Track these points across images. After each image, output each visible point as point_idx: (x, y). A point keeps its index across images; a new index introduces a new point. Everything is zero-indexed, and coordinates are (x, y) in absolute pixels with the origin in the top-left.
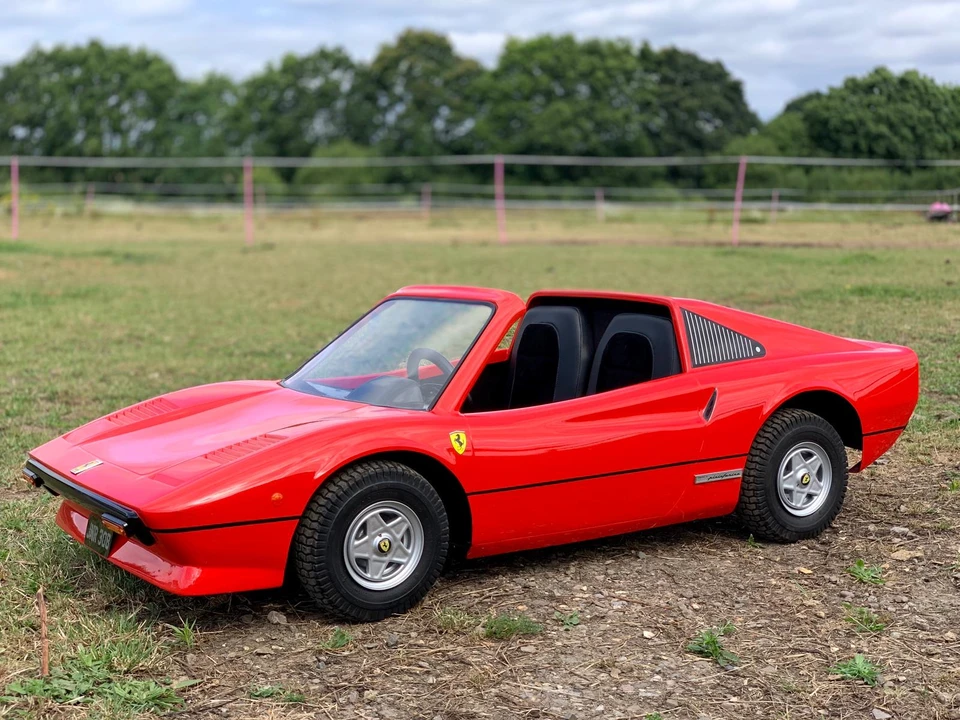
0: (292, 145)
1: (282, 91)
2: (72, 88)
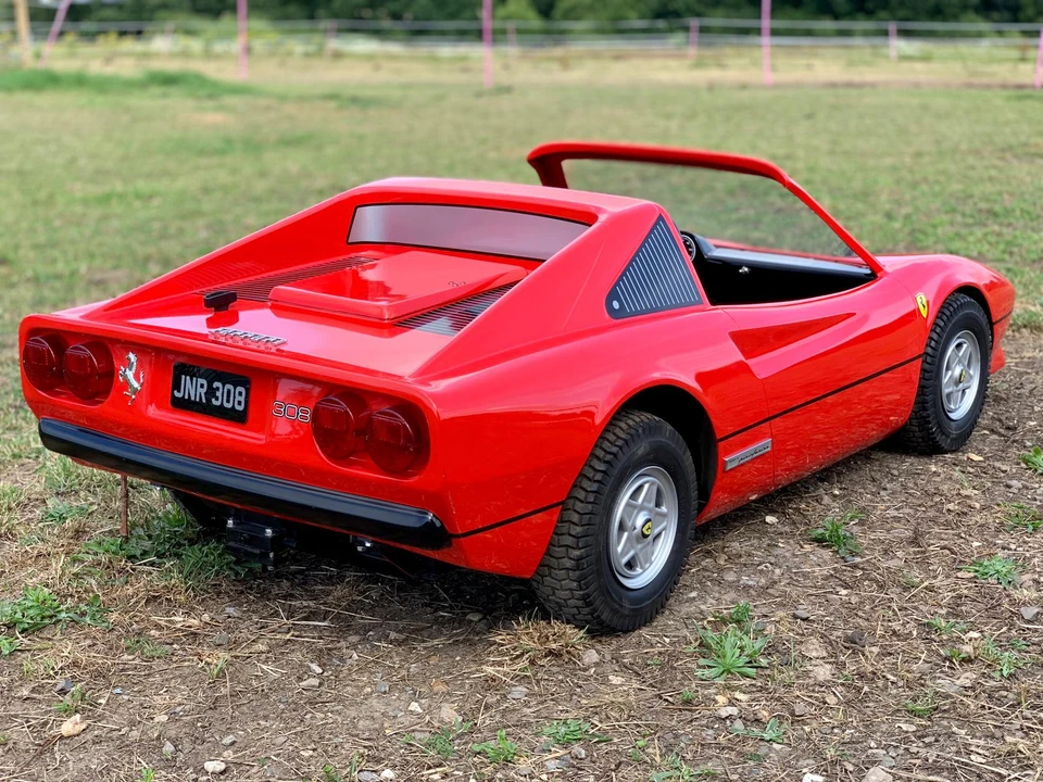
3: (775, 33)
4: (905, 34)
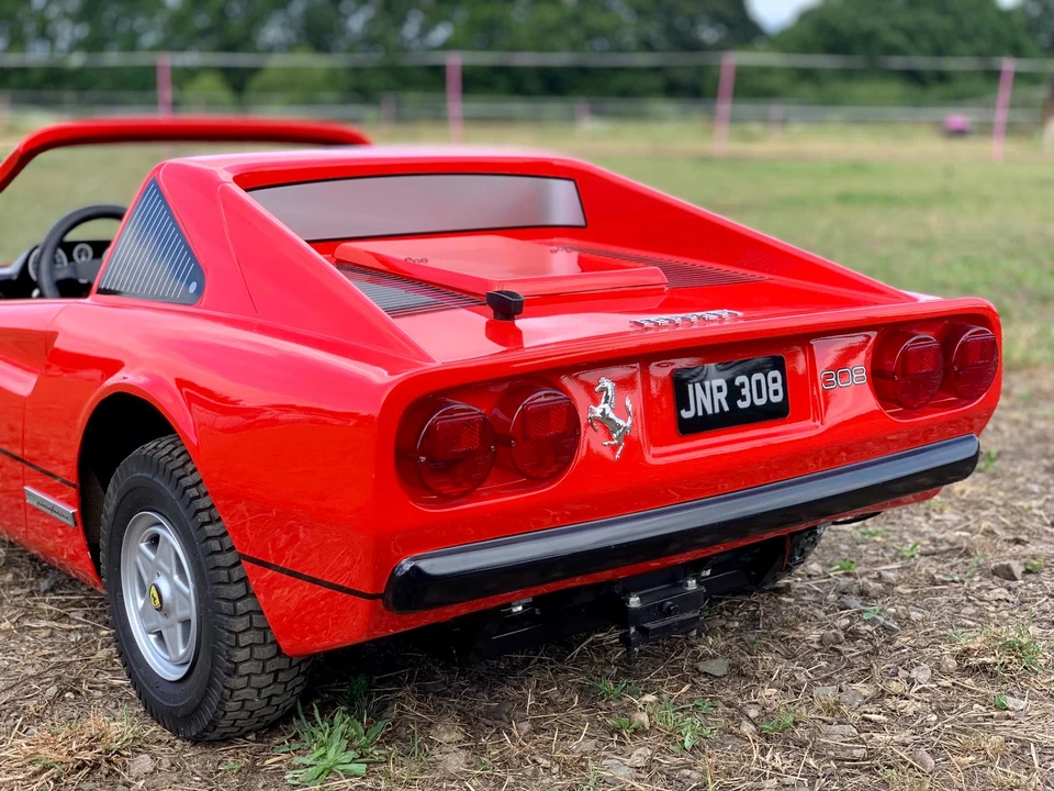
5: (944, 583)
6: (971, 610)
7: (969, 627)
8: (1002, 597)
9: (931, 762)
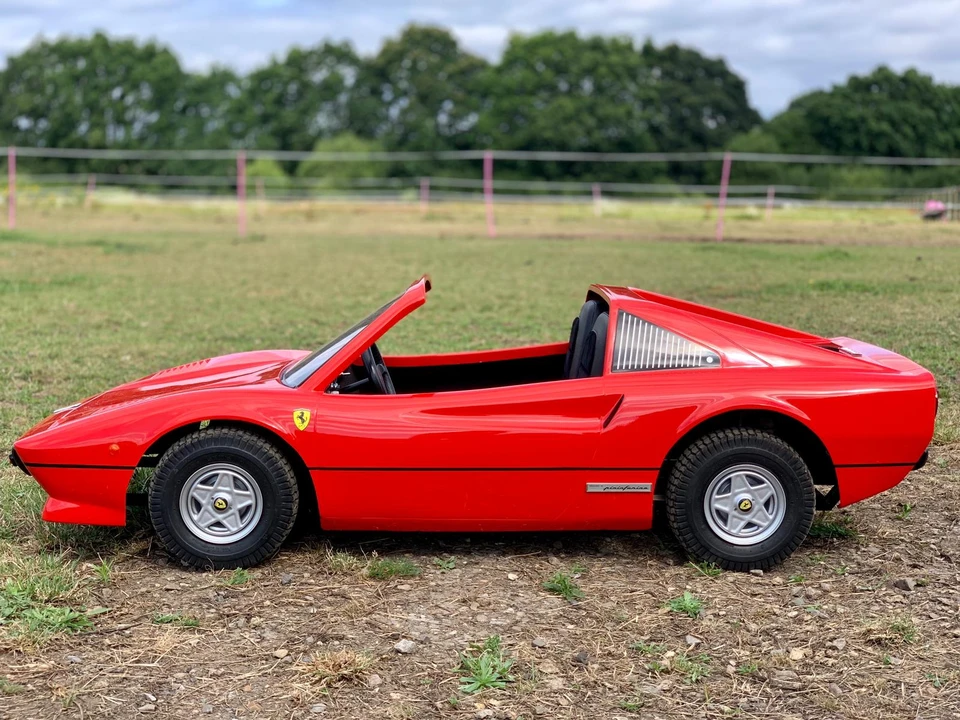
0: (295, 138)
1: (286, 84)
2: (76, 79)
3: (496, 192)
4: (609, 194)
5: (862, 591)
6: (877, 608)
7: (872, 617)
8: (898, 600)
9: (839, 691)
